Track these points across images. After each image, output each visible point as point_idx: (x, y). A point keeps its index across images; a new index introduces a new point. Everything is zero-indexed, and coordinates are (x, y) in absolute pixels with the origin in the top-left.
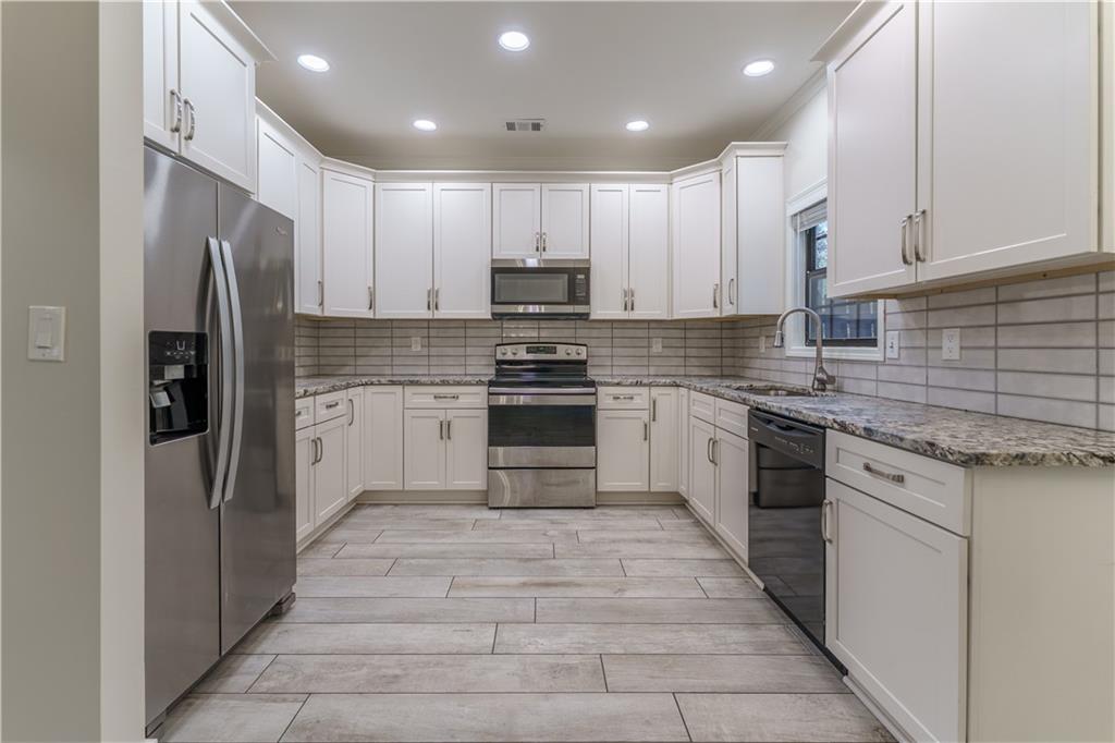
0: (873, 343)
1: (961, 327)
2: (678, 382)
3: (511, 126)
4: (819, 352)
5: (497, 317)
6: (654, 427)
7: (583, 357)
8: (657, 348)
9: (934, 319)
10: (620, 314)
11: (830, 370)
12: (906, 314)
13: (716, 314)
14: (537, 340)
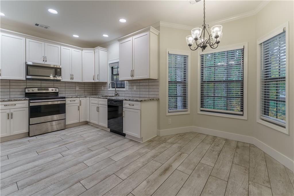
0: (124, 88)
1: (136, 86)
3: (37, 25)
4: (115, 89)
5: (27, 79)
6: (80, 107)
7: (57, 91)
8: (77, 89)
9: (133, 84)
10: (69, 80)
11: (118, 92)
12: (129, 83)
13: (94, 81)
14: (40, 87)
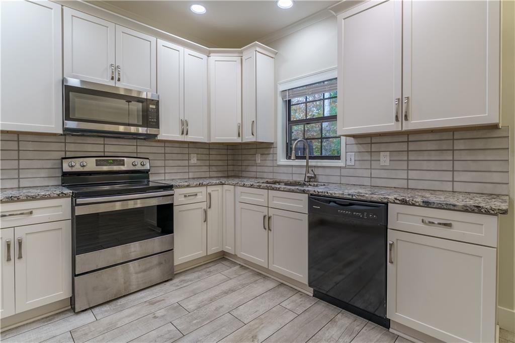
0: (338, 158)
1: (390, 151)
2: (223, 182)
5: (67, 131)
6: (209, 212)
7: (147, 167)
8: (194, 161)
9: (375, 148)
10: (178, 137)
11: (317, 172)
12: (359, 145)
13: (239, 140)
14: (102, 154)
